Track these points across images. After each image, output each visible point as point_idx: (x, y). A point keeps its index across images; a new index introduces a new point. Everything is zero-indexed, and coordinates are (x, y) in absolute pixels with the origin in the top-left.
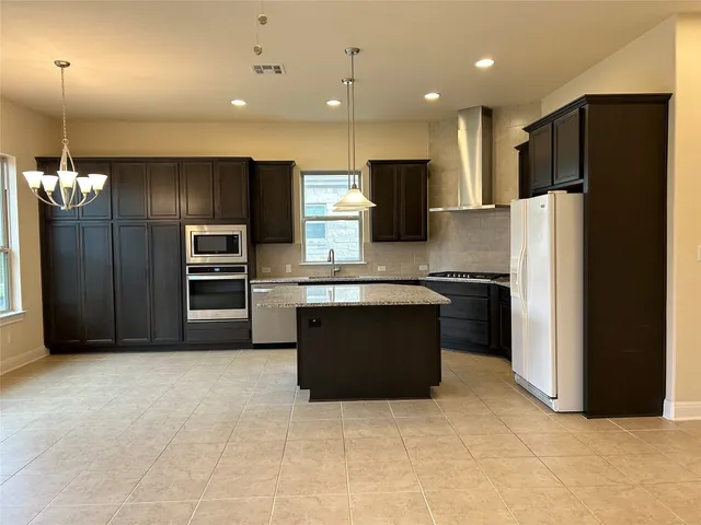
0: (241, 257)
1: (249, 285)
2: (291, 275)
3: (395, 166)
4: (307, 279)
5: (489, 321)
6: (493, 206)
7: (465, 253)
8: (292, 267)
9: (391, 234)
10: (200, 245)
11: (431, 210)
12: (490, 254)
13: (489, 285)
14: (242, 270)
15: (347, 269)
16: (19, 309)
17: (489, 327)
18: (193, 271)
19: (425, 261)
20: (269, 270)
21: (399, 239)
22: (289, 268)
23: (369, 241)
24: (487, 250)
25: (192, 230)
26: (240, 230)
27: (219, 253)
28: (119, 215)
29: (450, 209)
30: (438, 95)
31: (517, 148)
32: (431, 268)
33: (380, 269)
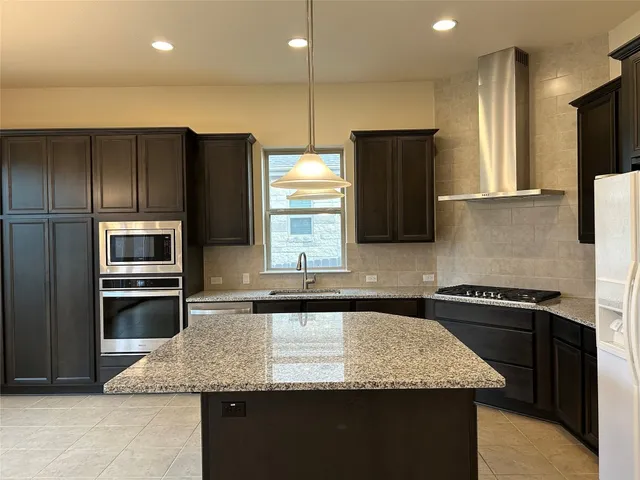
0: (175, 266)
1: (185, 304)
2: (250, 288)
3: (389, 140)
5: (534, 366)
6: (536, 192)
7: (490, 260)
8: (251, 277)
10: (120, 250)
11: (441, 198)
12: (528, 262)
13: (534, 312)
15: (325, 279)
17: (535, 374)
18: (108, 284)
19: (431, 270)
20: (221, 281)
21: (394, 239)
22: (246, 279)
23: (353, 240)
24: (520, 255)
25: (108, 229)
26: (174, 229)
28: (10, 208)
30: (453, 24)
31: (573, 104)
32: (439, 278)
33: (369, 279)
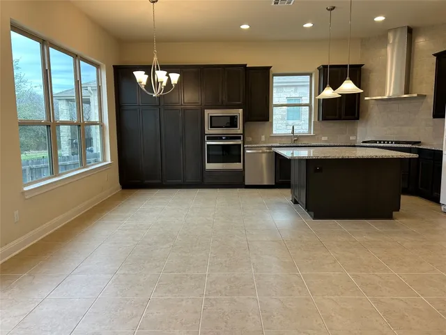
0: (239, 130)
1: (244, 148)
2: (265, 142)
4: (278, 145)
8: (265, 137)
9: (336, 115)
10: (214, 122)
11: (366, 98)
14: (239, 138)
15: (301, 139)
16: (109, 161)
18: (209, 139)
19: (354, 133)
20: (250, 139)
21: (340, 118)
22: (263, 138)
23: (317, 120)
24: (402, 125)
25: (208, 113)
26: (239, 113)
27: (226, 127)
28: (164, 103)
29: (374, 98)
30: (384, 18)
31: (434, 55)
32: (358, 138)
33: (323, 138)
